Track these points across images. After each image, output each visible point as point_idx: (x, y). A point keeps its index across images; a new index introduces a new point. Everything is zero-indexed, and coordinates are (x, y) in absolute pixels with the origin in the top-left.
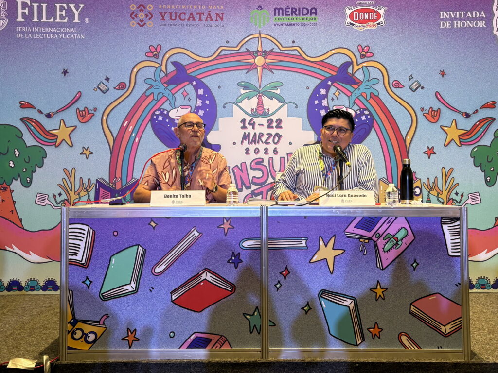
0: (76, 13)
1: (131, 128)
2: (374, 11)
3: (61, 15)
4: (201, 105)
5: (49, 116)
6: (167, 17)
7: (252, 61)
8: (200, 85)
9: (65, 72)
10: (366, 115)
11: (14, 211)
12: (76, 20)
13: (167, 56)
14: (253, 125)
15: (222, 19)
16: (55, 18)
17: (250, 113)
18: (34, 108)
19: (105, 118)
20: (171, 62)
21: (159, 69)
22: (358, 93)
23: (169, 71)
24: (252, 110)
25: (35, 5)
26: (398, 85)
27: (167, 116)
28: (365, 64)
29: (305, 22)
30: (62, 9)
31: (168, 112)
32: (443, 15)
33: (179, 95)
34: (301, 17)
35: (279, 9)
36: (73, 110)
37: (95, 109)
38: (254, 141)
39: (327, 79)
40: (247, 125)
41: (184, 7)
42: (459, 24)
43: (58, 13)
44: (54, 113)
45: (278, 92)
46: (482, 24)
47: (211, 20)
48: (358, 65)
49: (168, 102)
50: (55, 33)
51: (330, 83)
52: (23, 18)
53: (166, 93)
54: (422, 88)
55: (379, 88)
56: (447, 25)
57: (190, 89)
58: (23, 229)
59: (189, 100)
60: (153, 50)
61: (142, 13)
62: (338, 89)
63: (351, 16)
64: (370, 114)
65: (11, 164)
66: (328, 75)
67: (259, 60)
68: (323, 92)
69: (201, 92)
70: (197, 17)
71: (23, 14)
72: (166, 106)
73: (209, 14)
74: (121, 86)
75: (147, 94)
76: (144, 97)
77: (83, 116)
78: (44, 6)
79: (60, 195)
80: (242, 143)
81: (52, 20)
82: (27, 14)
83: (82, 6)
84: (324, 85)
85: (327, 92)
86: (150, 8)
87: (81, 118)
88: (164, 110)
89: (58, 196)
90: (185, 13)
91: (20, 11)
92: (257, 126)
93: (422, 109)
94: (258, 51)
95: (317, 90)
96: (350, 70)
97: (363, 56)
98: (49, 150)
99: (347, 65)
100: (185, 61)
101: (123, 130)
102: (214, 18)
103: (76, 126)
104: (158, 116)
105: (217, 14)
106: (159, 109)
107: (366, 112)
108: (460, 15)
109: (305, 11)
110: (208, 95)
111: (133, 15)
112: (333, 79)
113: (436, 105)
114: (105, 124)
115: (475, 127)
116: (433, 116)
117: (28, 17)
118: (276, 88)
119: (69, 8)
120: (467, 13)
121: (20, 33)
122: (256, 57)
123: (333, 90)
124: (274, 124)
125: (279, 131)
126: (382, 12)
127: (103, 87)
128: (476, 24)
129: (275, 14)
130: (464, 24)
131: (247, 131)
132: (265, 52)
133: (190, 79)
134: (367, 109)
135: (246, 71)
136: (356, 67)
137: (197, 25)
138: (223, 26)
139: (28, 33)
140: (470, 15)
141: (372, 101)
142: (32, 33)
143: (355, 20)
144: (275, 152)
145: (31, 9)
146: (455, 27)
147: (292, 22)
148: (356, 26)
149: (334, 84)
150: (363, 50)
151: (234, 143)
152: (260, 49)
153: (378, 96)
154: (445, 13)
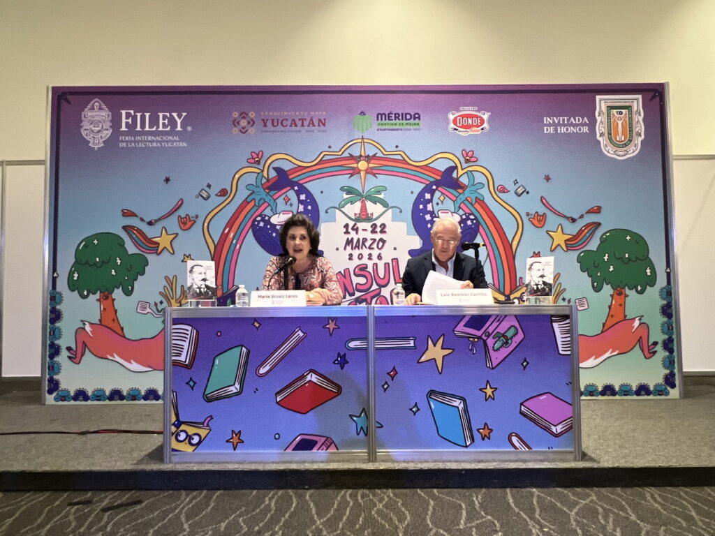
0: (179, 121)
1: (232, 235)
2: (477, 117)
3: (164, 124)
4: (303, 210)
5: (150, 223)
6: (269, 123)
7: (355, 165)
8: (302, 190)
9: (167, 180)
10: (472, 220)
11: (116, 320)
12: (179, 128)
13: (269, 162)
14: (356, 230)
15: (324, 125)
16: (158, 127)
17: (354, 218)
18: (136, 216)
19: (206, 225)
20: (274, 168)
21: (261, 175)
22: (462, 197)
23: (270, 177)
24: (356, 214)
25: (139, 115)
26: (503, 190)
27: (268, 222)
28: (469, 169)
29: (409, 127)
30: (164, 117)
31: (270, 218)
32: (547, 120)
33: (280, 201)
34: (404, 122)
35: (382, 115)
36: (174, 218)
37: (197, 216)
38: (357, 247)
39: (432, 184)
40: (350, 230)
41: (285, 113)
42: (562, 130)
43: (161, 121)
44: (156, 221)
45: (382, 196)
46: (585, 129)
47: (314, 126)
48: (462, 170)
49: (269, 208)
50: (157, 141)
51: (434, 187)
52: (126, 127)
53: (268, 199)
54: (528, 193)
55: (484, 192)
56: (551, 130)
57: (292, 194)
58: (124, 337)
59: (291, 205)
60: (255, 156)
61: (244, 120)
62: (442, 193)
63: (455, 121)
64: (476, 218)
65: (113, 273)
66: (433, 180)
67: (362, 165)
68: (428, 196)
69: (303, 197)
70: (299, 123)
71: (127, 123)
72: (268, 212)
73: (311, 120)
74: (223, 193)
75: (249, 200)
76: (246, 202)
77: (185, 223)
78: (147, 115)
79: (161, 303)
80: (345, 249)
81: (154, 129)
82: (130, 123)
83: (184, 114)
84: (428, 189)
85: (432, 197)
86: (252, 115)
87: (182, 226)
88: (265, 216)
89: (159, 304)
90: (287, 120)
91: (124, 120)
92: (360, 231)
93: (528, 214)
94: (361, 156)
95: (421, 194)
96: (454, 175)
97: (467, 161)
98: (151, 258)
99: (452, 169)
100: (287, 167)
101: (224, 237)
102: (316, 123)
103: (177, 234)
104: (259, 222)
105: (320, 120)
106: (259, 216)
107: (472, 217)
108: (563, 120)
109: (408, 117)
110: (311, 201)
111: (235, 123)
112: (438, 183)
113: (542, 210)
114: (206, 231)
115: (581, 231)
116: (539, 220)
117: (131, 127)
118: (379, 192)
119: (172, 117)
120: (570, 118)
121: (123, 142)
122: (359, 161)
123: (437, 194)
124: (378, 229)
125: (383, 236)
126: (486, 117)
127: (205, 195)
128: (580, 129)
129: (378, 120)
130: (567, 130)
131: (350, 237)
132: (368, 156)
133: (292, 184)
134: (472, 214)
135: (349, 176)
136: (461, 172)
137: (300, 131)
138: (325, 131)
139: (131, 142)
140: (573, 121)
141: (477, 206)
142: (135, 142)
143: (458, 125)
144: (380, 257)
145: (135, 118)
146: (559, 132)
147: (396, 127)
148: (460, 131)
149: (439, 189)
150: (467, 154)
151: (337, 249)
152: (363, 154)
153: (483, 201)
154: (548, 119)
